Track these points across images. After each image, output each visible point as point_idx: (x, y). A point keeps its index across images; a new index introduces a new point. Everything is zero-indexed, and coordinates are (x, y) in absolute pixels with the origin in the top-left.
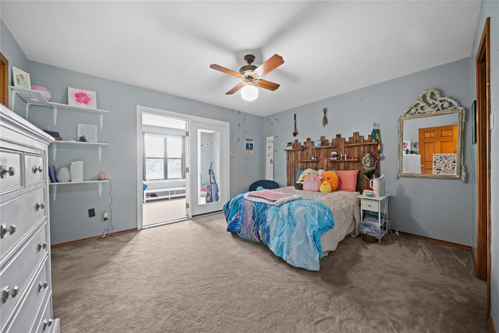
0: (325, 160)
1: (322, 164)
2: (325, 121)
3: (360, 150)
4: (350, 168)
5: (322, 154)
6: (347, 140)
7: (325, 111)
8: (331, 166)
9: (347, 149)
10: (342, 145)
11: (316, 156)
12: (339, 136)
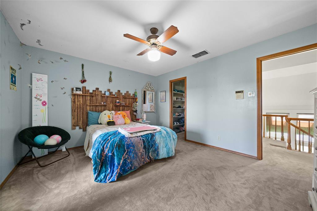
0: (111, 105)
1: (109, 107)
2: (110, 80)
3: (129, 100)
4: (125, 110)
5: (109, 100)
6: (123, 94)
7: (111, 73)
8: (115, 108)
9: (123, 99)
10: (121, 97)
11: (104, 101)
12: (119, 91)
